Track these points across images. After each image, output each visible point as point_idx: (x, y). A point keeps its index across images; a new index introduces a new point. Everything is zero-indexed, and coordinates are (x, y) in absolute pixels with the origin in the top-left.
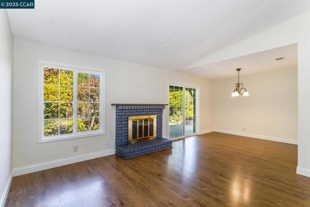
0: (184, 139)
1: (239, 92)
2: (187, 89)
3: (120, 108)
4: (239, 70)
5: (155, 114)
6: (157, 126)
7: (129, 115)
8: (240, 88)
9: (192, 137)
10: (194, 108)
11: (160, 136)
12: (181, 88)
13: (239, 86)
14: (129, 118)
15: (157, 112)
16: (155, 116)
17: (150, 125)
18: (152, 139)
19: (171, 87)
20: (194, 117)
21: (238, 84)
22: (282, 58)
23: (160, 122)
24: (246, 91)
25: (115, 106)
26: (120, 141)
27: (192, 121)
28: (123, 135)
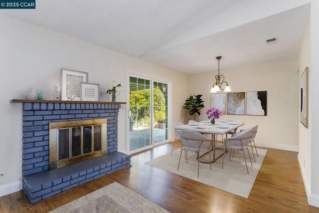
0: (151, 149)
1: (220, 87)
2: (155, 83)
3: (29, 107)
4: (219, 58)
5: (104, 117)
6: (108, 135)
7: (52, 120)
8: (221, 81)
9: (162, 146)
10: (167, 108)
11: (114, 150)
12: (148, 82)
13: (219, 80)
14: (51, 124)
15: (108, 115)
16: (106, 120)
17: (95, 134)
18: (99, 155)
19: (132, 79)
20: (167, 119)
21: (219, 77)
22: (275, 39)
23: (114, 128)
24: (227, 85)
25: (20, 105)
26: (31, 166)
27: (164, 124)
28: (37, 155)
